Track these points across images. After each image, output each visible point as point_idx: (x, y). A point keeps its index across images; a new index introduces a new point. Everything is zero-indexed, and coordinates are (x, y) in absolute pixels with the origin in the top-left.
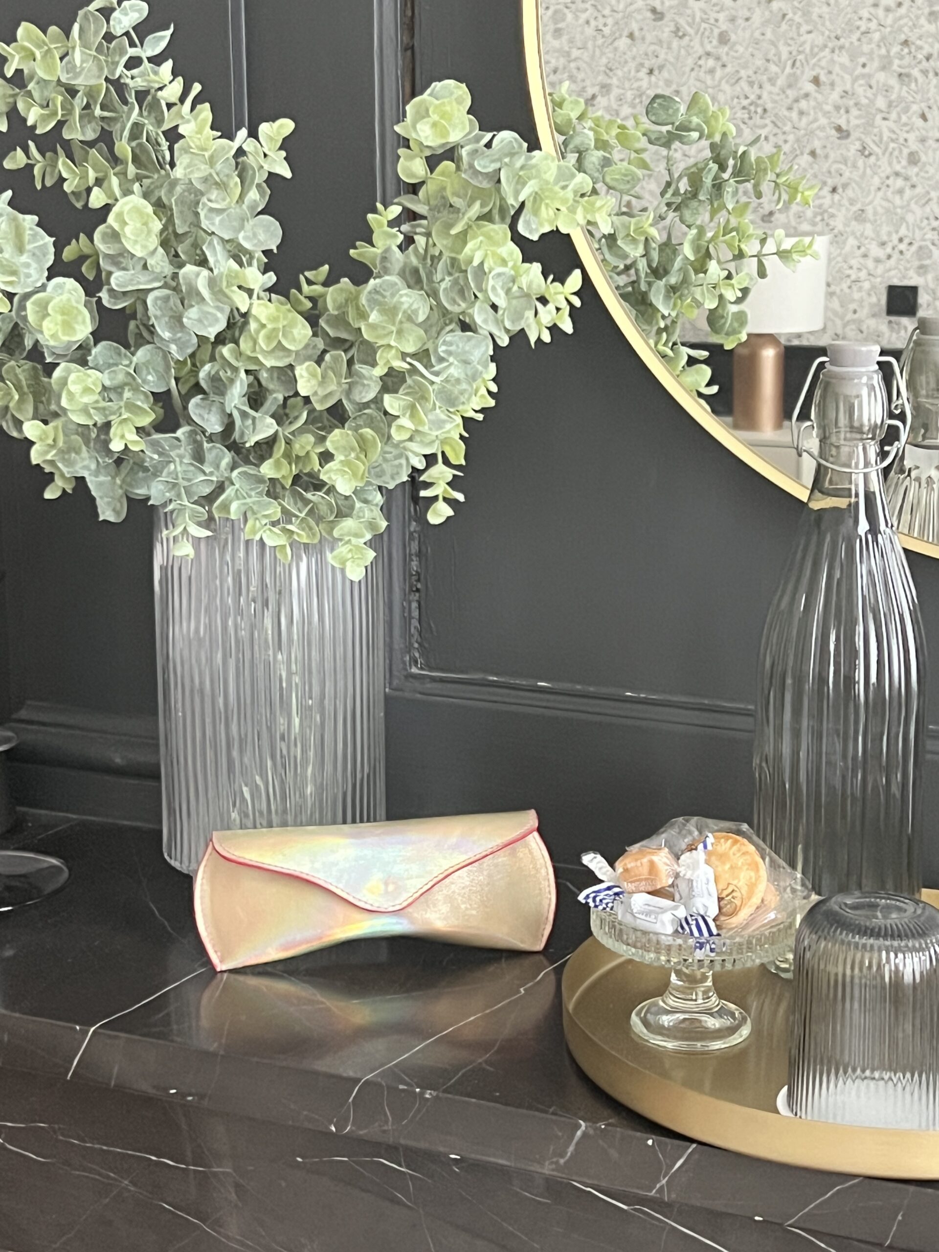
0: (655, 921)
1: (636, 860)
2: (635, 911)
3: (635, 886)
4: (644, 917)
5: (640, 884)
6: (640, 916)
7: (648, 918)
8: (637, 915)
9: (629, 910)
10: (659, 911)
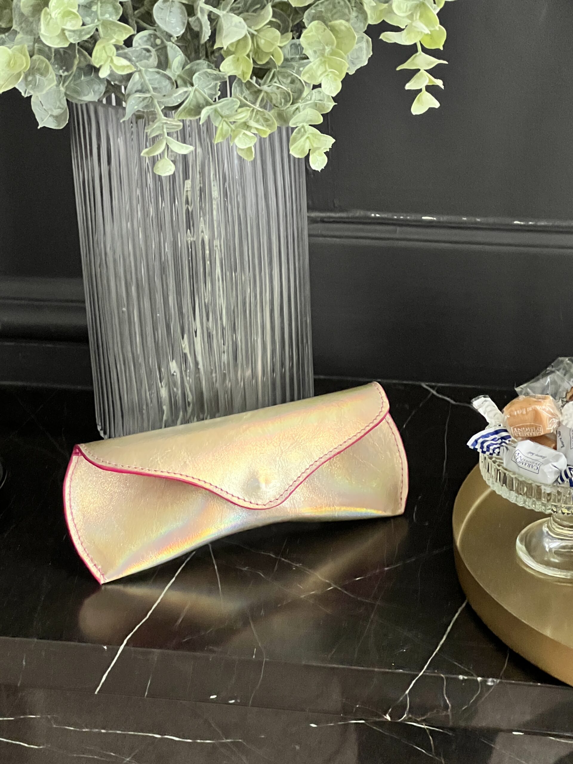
0: (537, 471)
1: (522, 409)
3: (520, 432)
4: (526, 467)
5: (525, 430)
6: (523, 466)
7: (530, 469)
8: (520, 465)
9: (513, 459)
10: (541, 460)
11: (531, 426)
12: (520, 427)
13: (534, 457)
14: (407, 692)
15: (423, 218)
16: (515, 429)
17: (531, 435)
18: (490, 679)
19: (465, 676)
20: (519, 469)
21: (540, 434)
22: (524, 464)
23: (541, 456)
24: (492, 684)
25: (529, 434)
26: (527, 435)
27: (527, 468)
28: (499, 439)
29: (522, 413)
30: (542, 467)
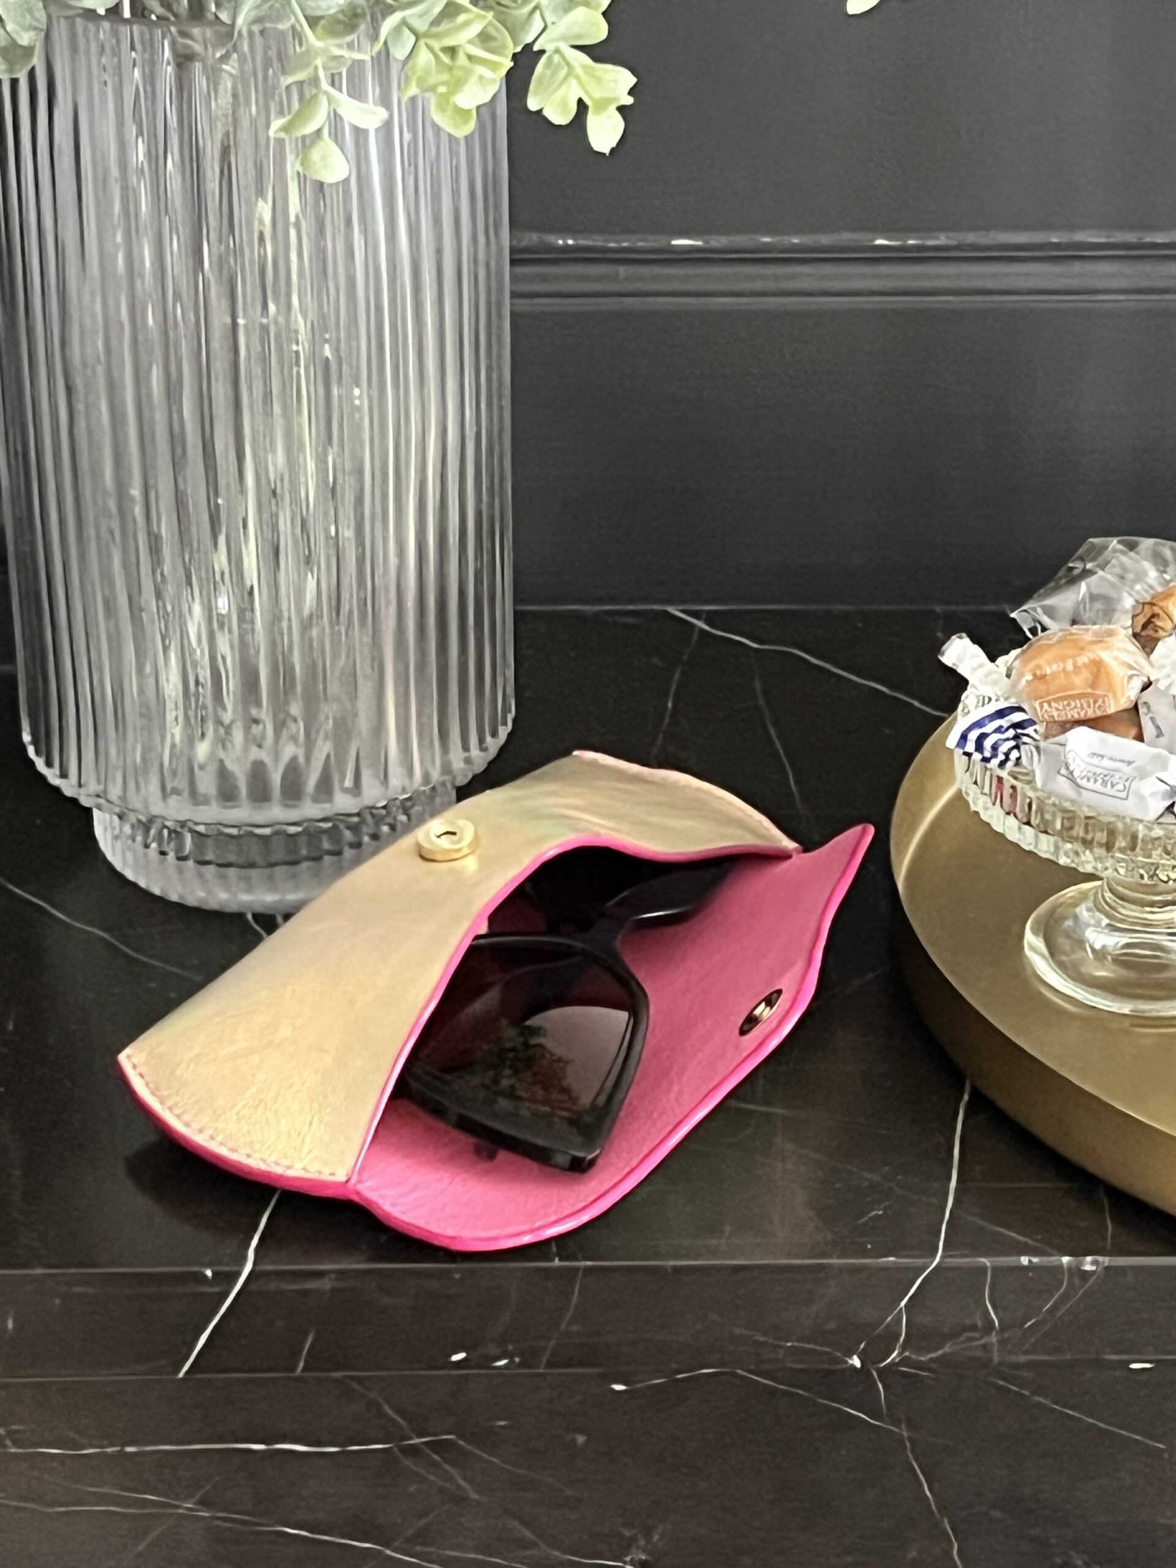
0: (1123, 795)
1: (1063, 659)
2: (1076, 774)
3: (1057, 709)
4: (1098, 786)
5: (1069, 704)
6: (1090, 785)
7: (1108, 790)
8: (1083, 783)
9: (1063, 771)
10: (1127, 770)
11: (1083, 696)
12: (1056, 700)
13: (1107, 763)
14: (903, 1303)
15: (675, 242)
16: (1045, 705)
17: (1082, 714)
18: (1089, 1259)
19: (1035, 1255)
20: (1079, 793)
21: (1105, 711)
22: (1092, 780)
23: (1123, 761)
24: (1094, 1268)
25: (1078, 713)
26: (1072, 716)
27: (1102, 790)
28: (1007, 729)
29: (1064, 670)
30: (1135, 785)
